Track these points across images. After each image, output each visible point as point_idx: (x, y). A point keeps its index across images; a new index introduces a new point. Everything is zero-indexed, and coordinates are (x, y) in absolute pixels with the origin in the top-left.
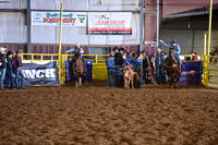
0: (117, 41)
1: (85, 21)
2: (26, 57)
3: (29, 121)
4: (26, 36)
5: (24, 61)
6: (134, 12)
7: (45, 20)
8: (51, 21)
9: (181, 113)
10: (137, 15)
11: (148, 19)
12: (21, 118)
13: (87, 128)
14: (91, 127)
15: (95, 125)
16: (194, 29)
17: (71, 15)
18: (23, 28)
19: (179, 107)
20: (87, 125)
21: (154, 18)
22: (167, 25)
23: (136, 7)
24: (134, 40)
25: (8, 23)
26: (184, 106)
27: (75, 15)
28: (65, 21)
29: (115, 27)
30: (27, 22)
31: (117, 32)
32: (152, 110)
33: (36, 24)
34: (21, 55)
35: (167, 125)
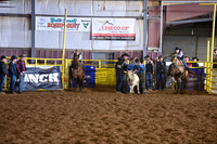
0: (120, 46)
1: (88, 27)
2: (29, 62)
3: (32, 125)
4: (30, 41)
5: (28, 66)
6: (137, 18)
7: (49, 25)
8: (55, 26)
9: (184, 119)
10: (141, 22)
11: (152, 25)
12: (24, 121)
13: (89, 133)
14: (93, 132)
15: (97, 129)
16: (197, 36)
17: (75, 21)
18: (27, 33)
19: (182, 114)
20: (89, 129)
21: (158, 24)
22: (170, 31)
23: (140, 14)
24: (138, 46)
25: (12, 28)
26: (186, 112)
27: (79, 20)
28: (69, 26)
29: (118, 33)
30: (32, 27)
31: (120, 38)
32: (155, 116)
33: (40, 29)
34: (25, 59)
35: (169, 131)
